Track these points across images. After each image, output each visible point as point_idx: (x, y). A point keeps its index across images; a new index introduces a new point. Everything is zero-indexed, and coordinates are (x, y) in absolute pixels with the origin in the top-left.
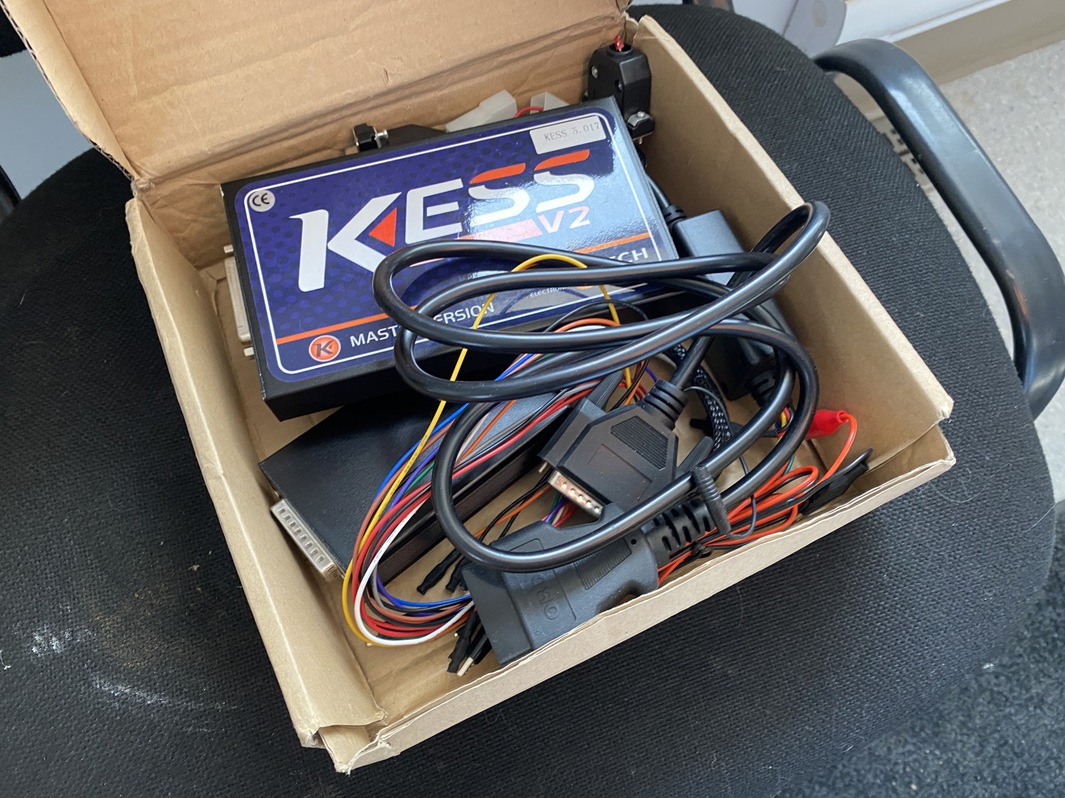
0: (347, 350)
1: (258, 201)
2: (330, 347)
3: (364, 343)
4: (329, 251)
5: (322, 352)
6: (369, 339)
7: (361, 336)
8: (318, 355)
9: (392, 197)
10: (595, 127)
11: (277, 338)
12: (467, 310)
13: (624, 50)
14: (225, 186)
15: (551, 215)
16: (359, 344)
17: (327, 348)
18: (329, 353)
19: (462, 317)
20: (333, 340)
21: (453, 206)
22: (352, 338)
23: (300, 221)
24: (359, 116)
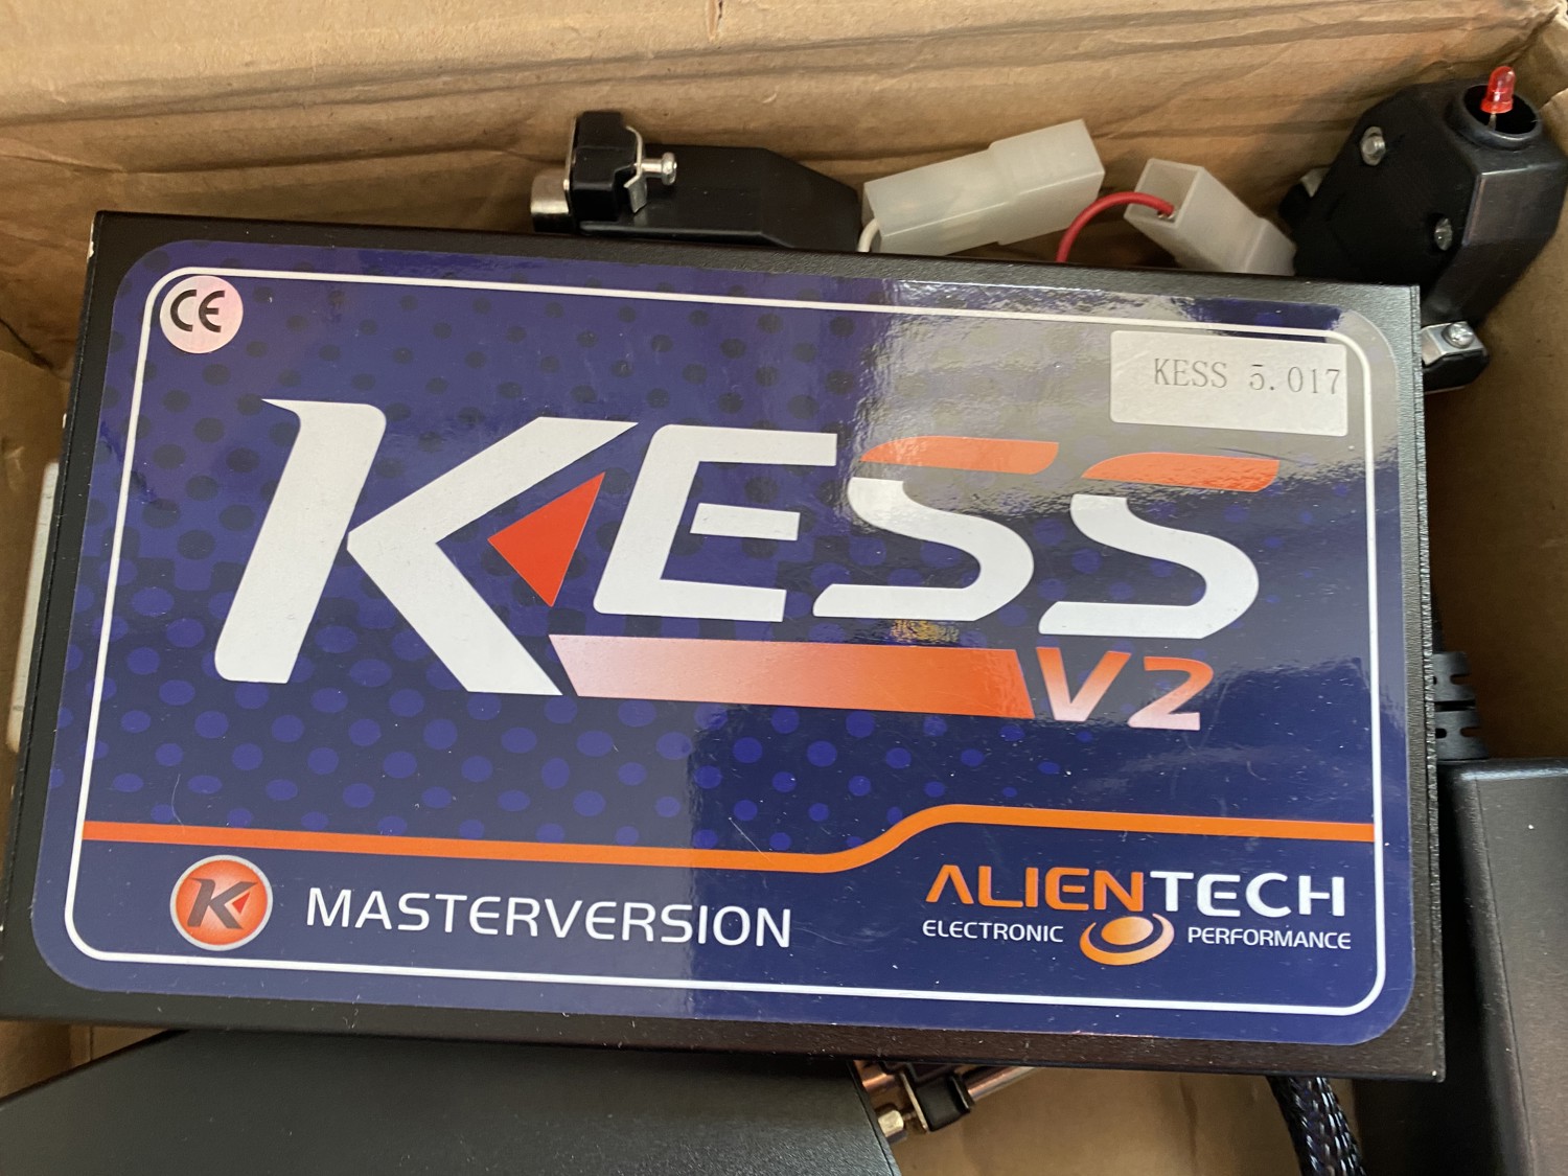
0: (287, 933)
1: (189, 311)
2: (239, 905)
3: (345, 923)
4: (344, 560)
5: (210, 915)
6: (365, 915)
7: (346, 895)
8: (194, 921)
9: (604, 431)
10: (1325, 380)
11: (88, 817)
12: (704, 910)
13: (1505, 123)
14: (110, 223)
15: (1081, 654)
16: (328, 921)
17: (229, 905)
18: (229, 921)
19: (680, 931)
20: (258, 882)
21: (781, 525)
22: (315, 893)
23: (291, 424)
24: (605, 89)
